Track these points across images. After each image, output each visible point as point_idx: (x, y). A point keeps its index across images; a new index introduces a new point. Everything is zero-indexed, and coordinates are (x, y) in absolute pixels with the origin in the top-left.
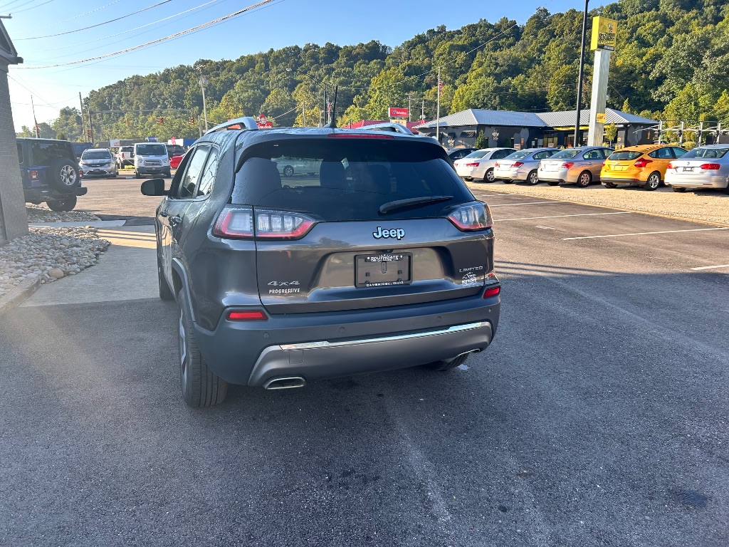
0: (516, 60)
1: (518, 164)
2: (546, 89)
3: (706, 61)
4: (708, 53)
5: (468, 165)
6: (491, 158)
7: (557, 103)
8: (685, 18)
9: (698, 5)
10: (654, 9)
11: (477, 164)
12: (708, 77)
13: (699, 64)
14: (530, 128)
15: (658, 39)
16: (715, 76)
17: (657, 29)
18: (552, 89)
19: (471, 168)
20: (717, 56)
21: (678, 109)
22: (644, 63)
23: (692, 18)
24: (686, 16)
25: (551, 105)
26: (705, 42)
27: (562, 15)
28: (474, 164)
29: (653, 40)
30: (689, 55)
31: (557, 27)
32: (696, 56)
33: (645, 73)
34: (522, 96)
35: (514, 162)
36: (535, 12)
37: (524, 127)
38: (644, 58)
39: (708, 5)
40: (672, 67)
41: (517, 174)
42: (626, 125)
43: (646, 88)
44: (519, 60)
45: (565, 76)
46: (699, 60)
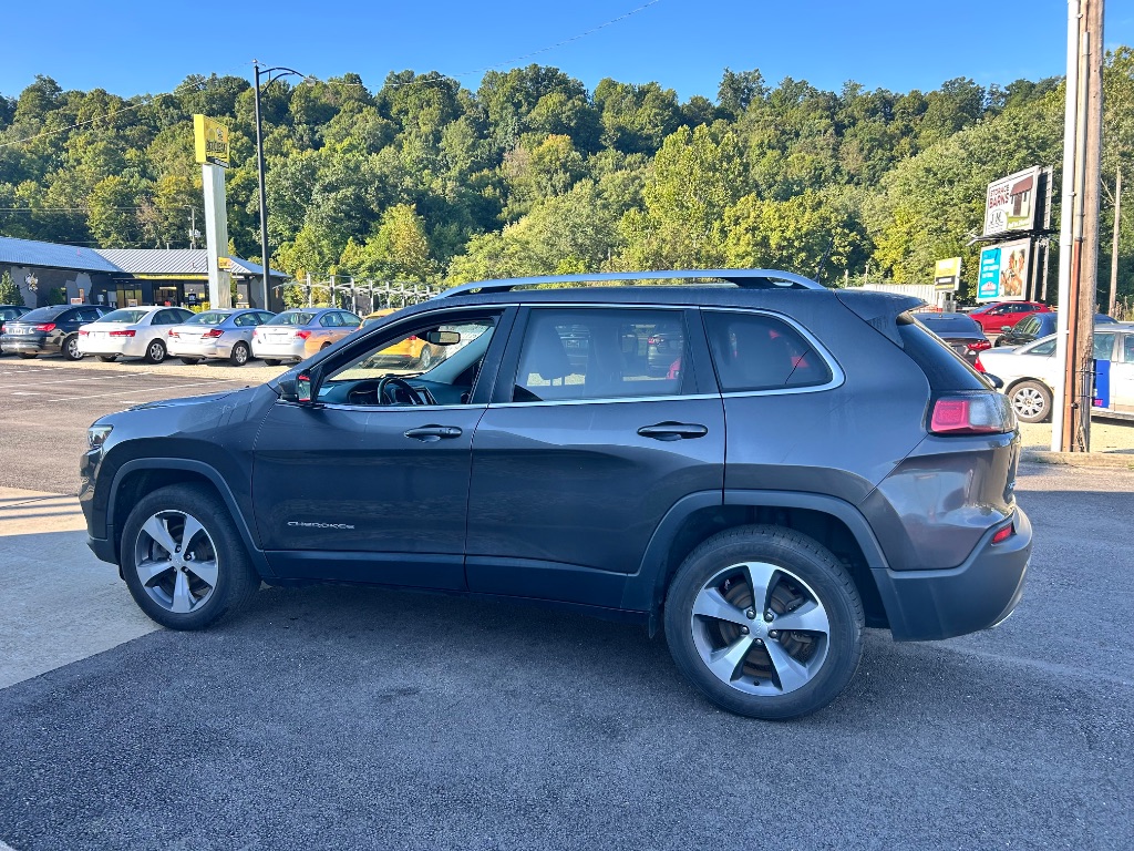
0: (17, 155)
1: (214, 333)
2: (83, 210)
3: (317, 197)
4: (318, 186)
5: (113, 333)
6: (152, 323)
7: (107, 235)
8: (276, 135)
9: (287, 120)
10: (228, 114)
11: (132, 333)
12: (322, 218)
13: (308, 200)
14: (93, 273)
15: (245, 158)
16: (331, 218)
17: (243, 144)
18: (96, 213)
19: (122, 340)
20: (330, 192)
21: (299, 258)
22: (233, 189)
23: (284, 137)
24: (276, 132)
25: (96, 236)
26: (311, 172)
27: (83, 95)
28: (126, 333)
29: (239, 157)
30: (295, 185)
31: (79, 113)
32: (302, 187)
33: (239, 203)
34: (37, 216)
35: (209, 331)
36: (34, 82)
37: (82, 271)
38: (233, 182)
39: (300, 123)
40: (275, 200)
41: (215, 349)
42: (247, 276)
43: (242, 224)
44: (23, 156)
45: (115, 193)
46: (309, 192)
